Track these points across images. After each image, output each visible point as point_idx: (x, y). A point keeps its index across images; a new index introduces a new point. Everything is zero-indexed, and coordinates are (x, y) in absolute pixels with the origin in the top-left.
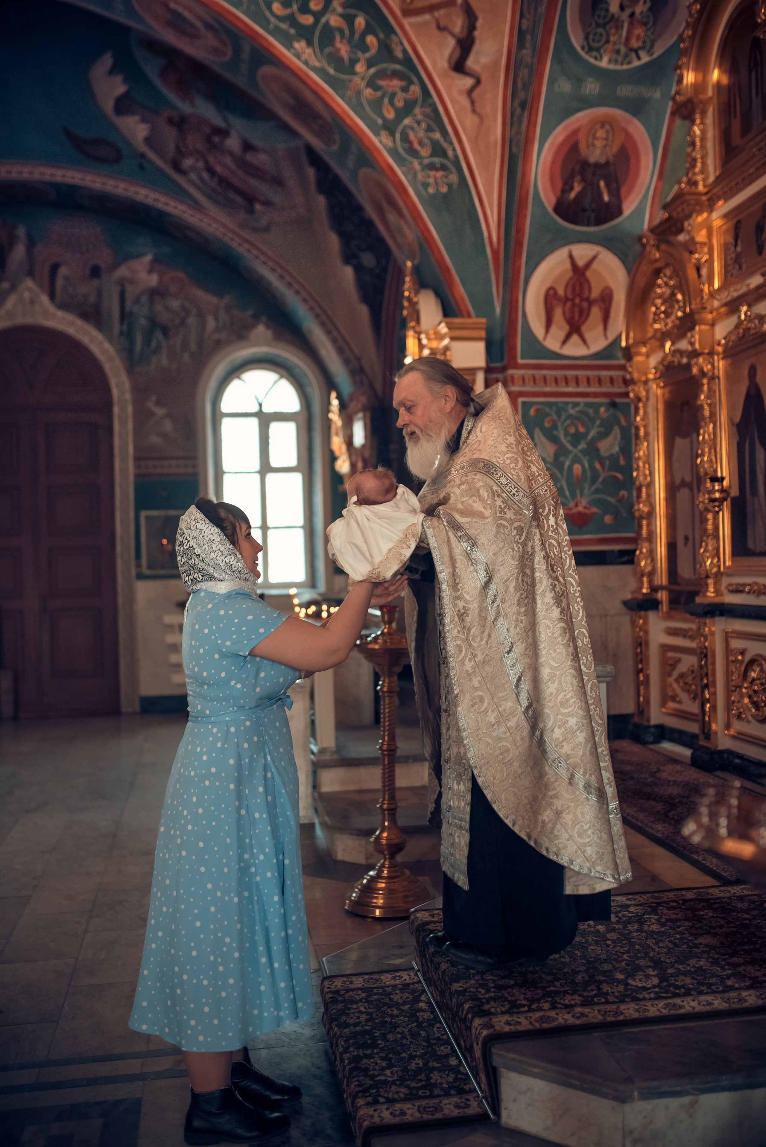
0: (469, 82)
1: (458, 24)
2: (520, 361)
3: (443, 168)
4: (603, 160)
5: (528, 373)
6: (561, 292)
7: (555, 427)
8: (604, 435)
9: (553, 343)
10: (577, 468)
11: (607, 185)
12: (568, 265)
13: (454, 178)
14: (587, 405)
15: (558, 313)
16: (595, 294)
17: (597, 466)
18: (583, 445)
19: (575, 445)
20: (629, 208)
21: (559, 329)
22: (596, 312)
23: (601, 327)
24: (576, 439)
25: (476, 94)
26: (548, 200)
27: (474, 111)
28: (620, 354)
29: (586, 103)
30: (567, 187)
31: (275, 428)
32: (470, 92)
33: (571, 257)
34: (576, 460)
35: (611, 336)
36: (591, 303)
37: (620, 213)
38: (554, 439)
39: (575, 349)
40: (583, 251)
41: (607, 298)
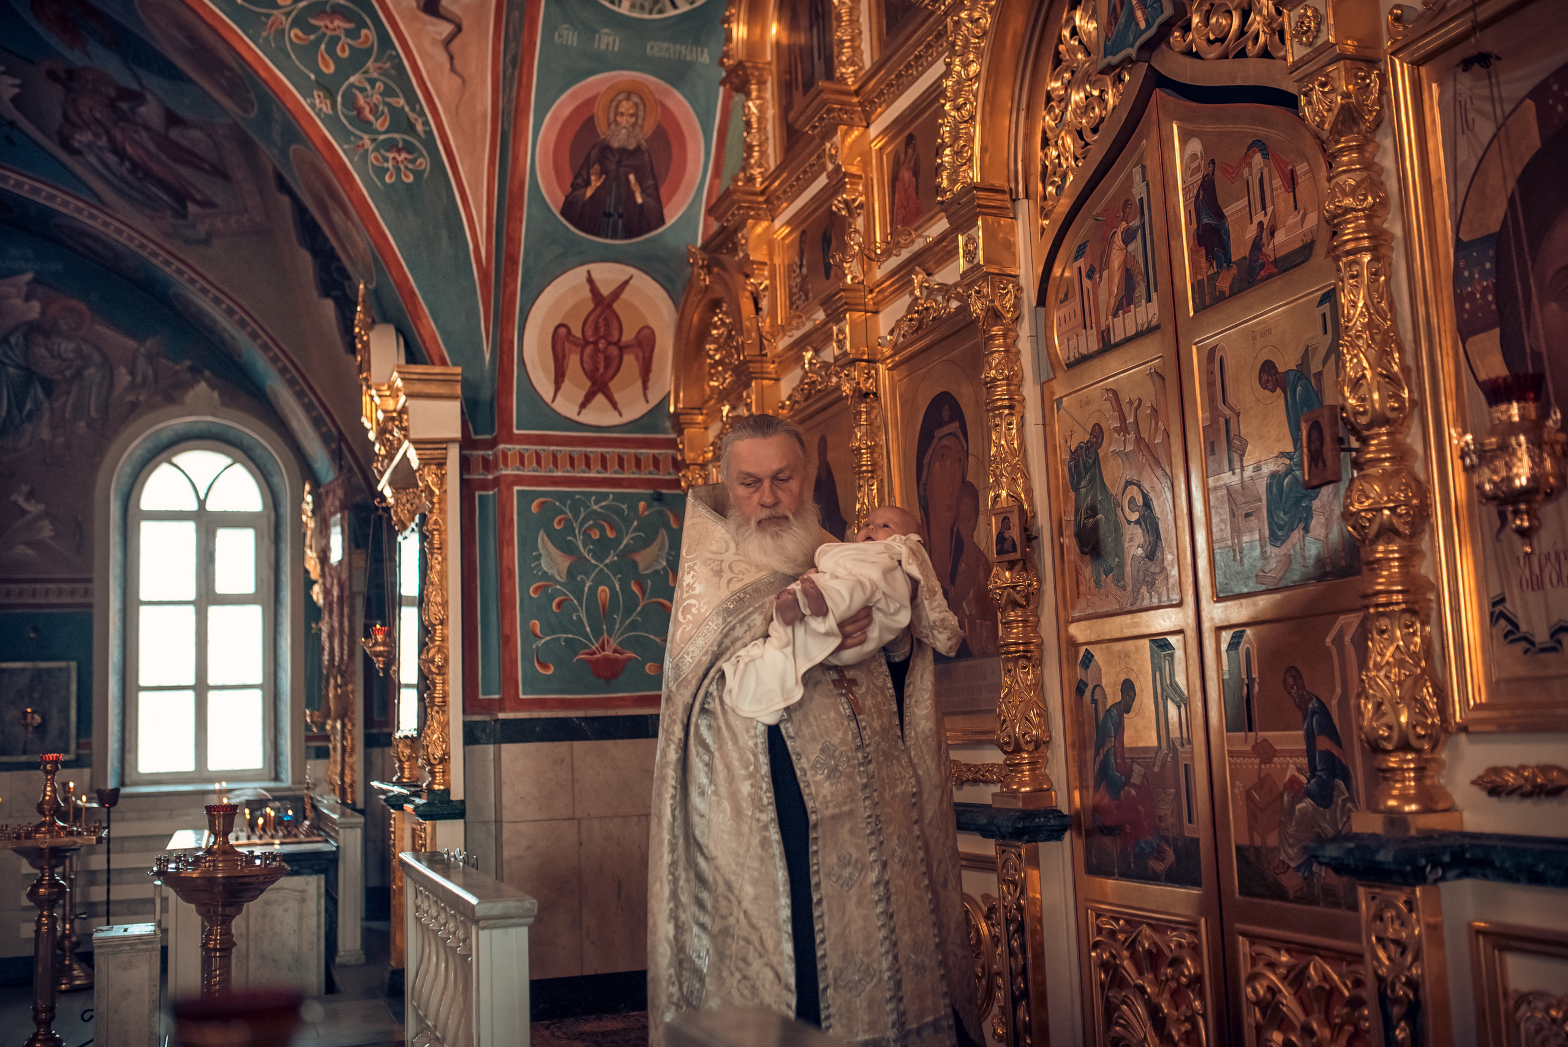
0: (447, 28)
2: (516, 431)
3: (409, 148)
4: (632, 146)
5: (528, 449)
6: (577, 332)
7: (569, 529)
8: (647, 542)
9: (566, 406)
10: (603, 591)
11: (639, 180)
12: (587, 293)
13: (424, 163)
14: (617, 497)
15: (573, 361)
16: (628, 336)
17: (635, 588)
18: (612, 558)
19: (600, 557)
20: (672, 216)
21: (576, 386)
22: (630, 362)
23: (639, 384)
24: (602, 547)
25: (455, 46)
26: (554, 197)
27: (453, 69)
28: (668, 424)
29: (601, 63)
30: (580, 181)
31: (224, 537)
32: (447, 43)
33: (590, 280)
34: (602, 579)
35: (654, 399)
36: (622, 349)
37: (662, 222)
38: (568, 549)
39: (599, 415)
40: (608, 274)
41: (646, 343)
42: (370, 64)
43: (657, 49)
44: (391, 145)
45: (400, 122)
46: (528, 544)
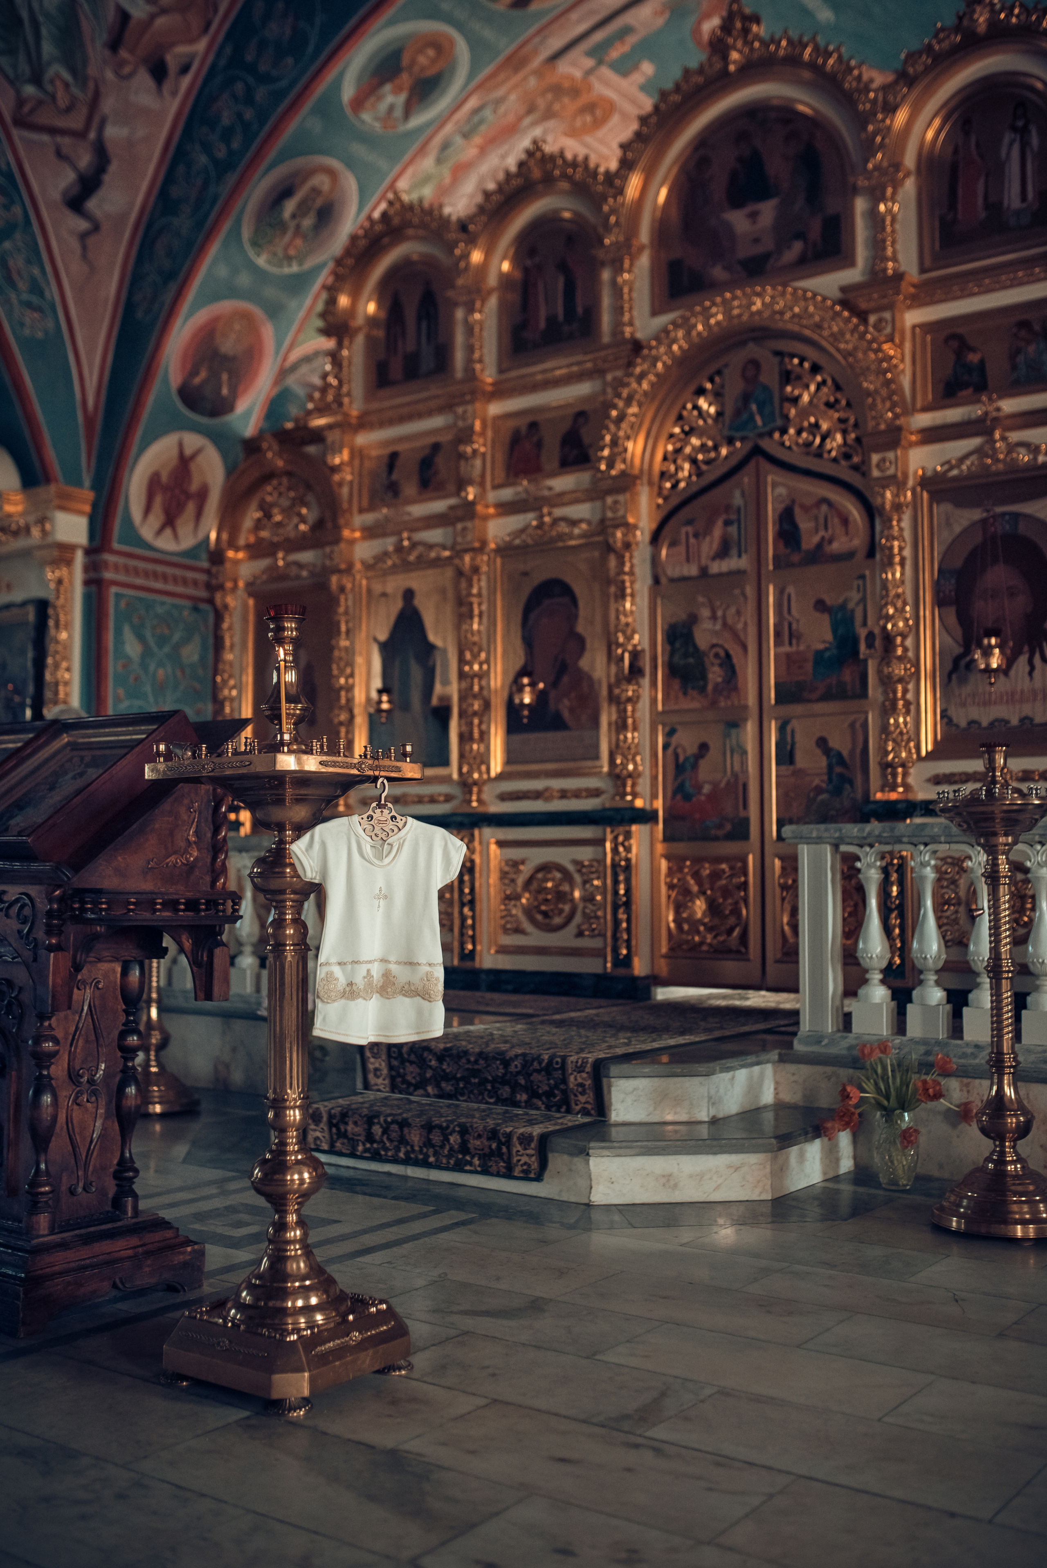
0: (83, 225)
1: (85, 160)
2: (116, 546)
3: (39, 309)
4: (232, 353)
5: (121, 560)
6: (164, 478)
7: (143, 624)
8: (186, 640)
9: (147, 532)
10: (161, 673)
11: (229, 379)
12: (175, 453)
13: (50, 324)
14: (175, 606)
15: (158, 501)
16: (194, 487)
17: (179, 673)
18: (167, 649)
19: (160, 646)
20: (241, 406)
21: (156, 519)
22: (191, 508)
24: (162, 641)
25: (91, 241)
27: (84, 256)
28: (204, 556)
30: (194, 372)
32: (83, 237)
33: (181, 445)
34: (160, 664)
35: (201, 535)
36: (188, 496)
38: (141, 638)
39: (166, 543)
40: (192, 441)
41: (202, 495)
42: (18, 236)
43: (270, 292)
44: (29, 305)
45: (36, 289)
46: (119, 632)
